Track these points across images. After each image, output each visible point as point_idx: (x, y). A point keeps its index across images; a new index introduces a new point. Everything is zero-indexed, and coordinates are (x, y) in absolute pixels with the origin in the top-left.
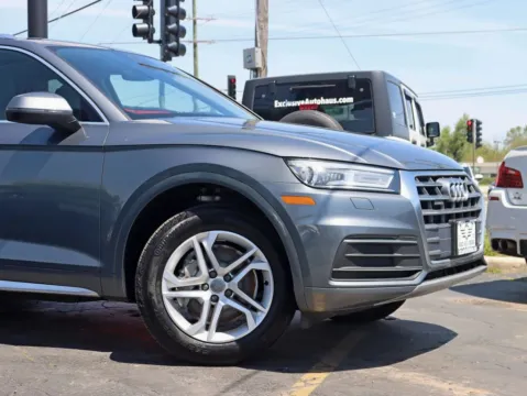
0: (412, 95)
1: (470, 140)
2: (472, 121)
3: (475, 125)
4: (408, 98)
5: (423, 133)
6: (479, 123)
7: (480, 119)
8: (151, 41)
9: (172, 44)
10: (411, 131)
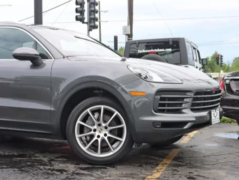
0: (196, 47)
1: (218, 63)
2: (219, 55)
3: (220, 57)
4: (194, 48)
5: (200, 63)
6: (222, 56)
7: (222, 55)
8: (83, 23)
9: (92, 24)
10: (195, 62)
